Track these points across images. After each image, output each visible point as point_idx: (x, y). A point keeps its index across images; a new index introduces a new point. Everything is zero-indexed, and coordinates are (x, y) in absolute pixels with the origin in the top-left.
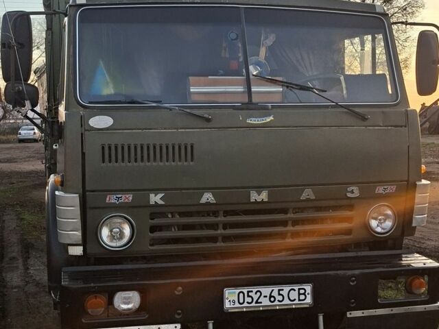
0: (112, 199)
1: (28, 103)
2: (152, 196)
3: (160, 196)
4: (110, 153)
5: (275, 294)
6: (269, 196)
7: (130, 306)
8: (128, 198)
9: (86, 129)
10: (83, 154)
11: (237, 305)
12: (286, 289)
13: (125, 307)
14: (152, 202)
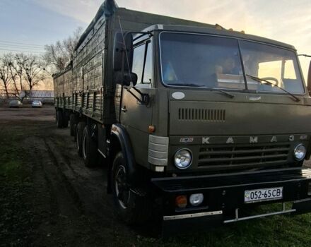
0: (183, 140)
1: (131, 84)
2: (203, 138)
3: (207, 139)
4: (183, 113)
5: (267, 193)
6: (259, 139)
7: (197, 201)
8: (191, 140)
9: (170, 99)
10: (169, 114)
11: (250, 199)
12: (272, 190)
13: (195, 202)
14: (203, 143)
